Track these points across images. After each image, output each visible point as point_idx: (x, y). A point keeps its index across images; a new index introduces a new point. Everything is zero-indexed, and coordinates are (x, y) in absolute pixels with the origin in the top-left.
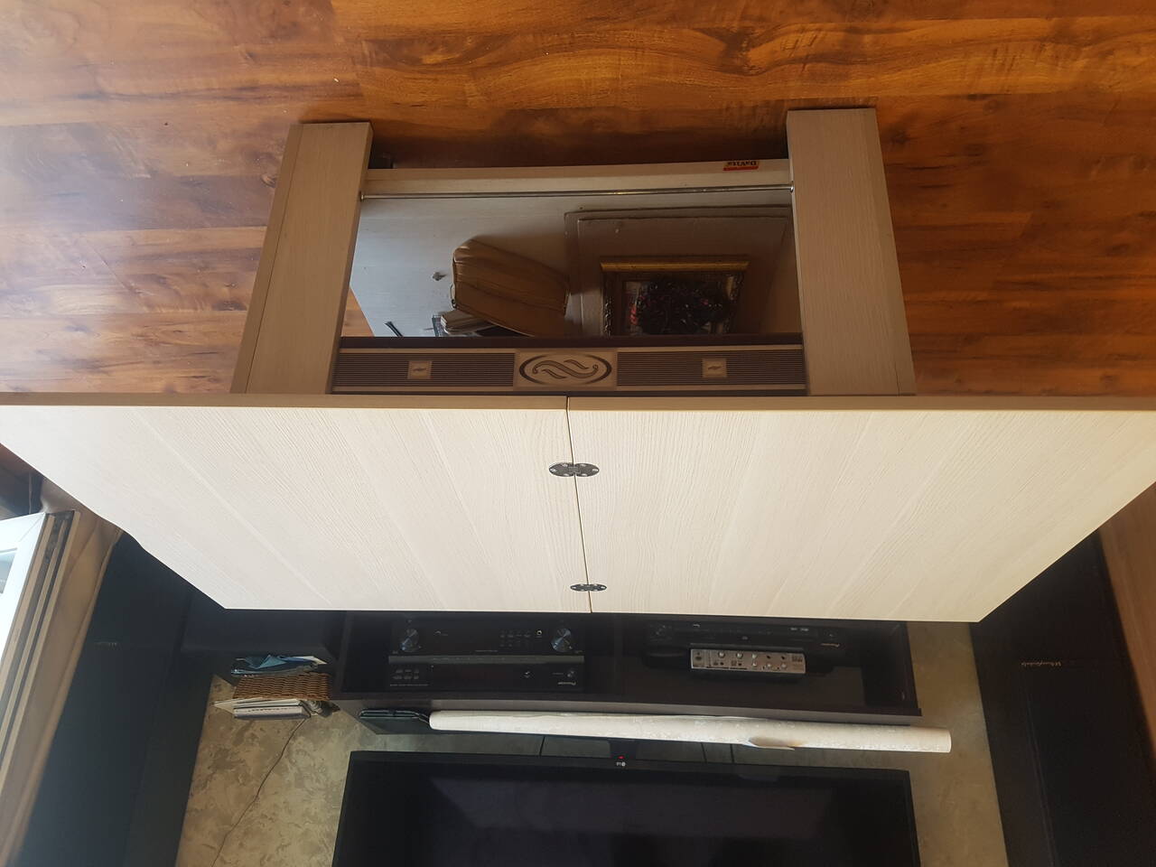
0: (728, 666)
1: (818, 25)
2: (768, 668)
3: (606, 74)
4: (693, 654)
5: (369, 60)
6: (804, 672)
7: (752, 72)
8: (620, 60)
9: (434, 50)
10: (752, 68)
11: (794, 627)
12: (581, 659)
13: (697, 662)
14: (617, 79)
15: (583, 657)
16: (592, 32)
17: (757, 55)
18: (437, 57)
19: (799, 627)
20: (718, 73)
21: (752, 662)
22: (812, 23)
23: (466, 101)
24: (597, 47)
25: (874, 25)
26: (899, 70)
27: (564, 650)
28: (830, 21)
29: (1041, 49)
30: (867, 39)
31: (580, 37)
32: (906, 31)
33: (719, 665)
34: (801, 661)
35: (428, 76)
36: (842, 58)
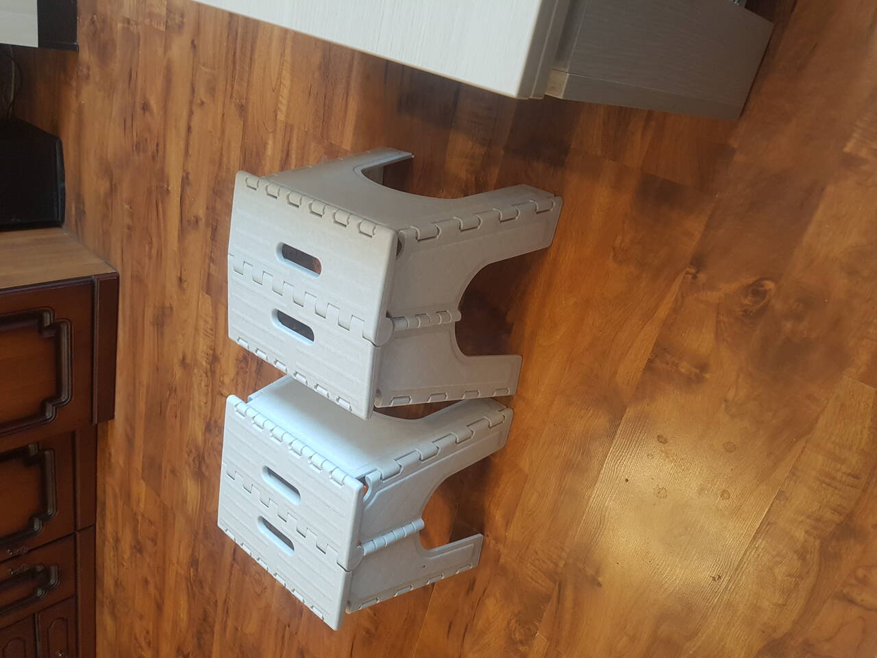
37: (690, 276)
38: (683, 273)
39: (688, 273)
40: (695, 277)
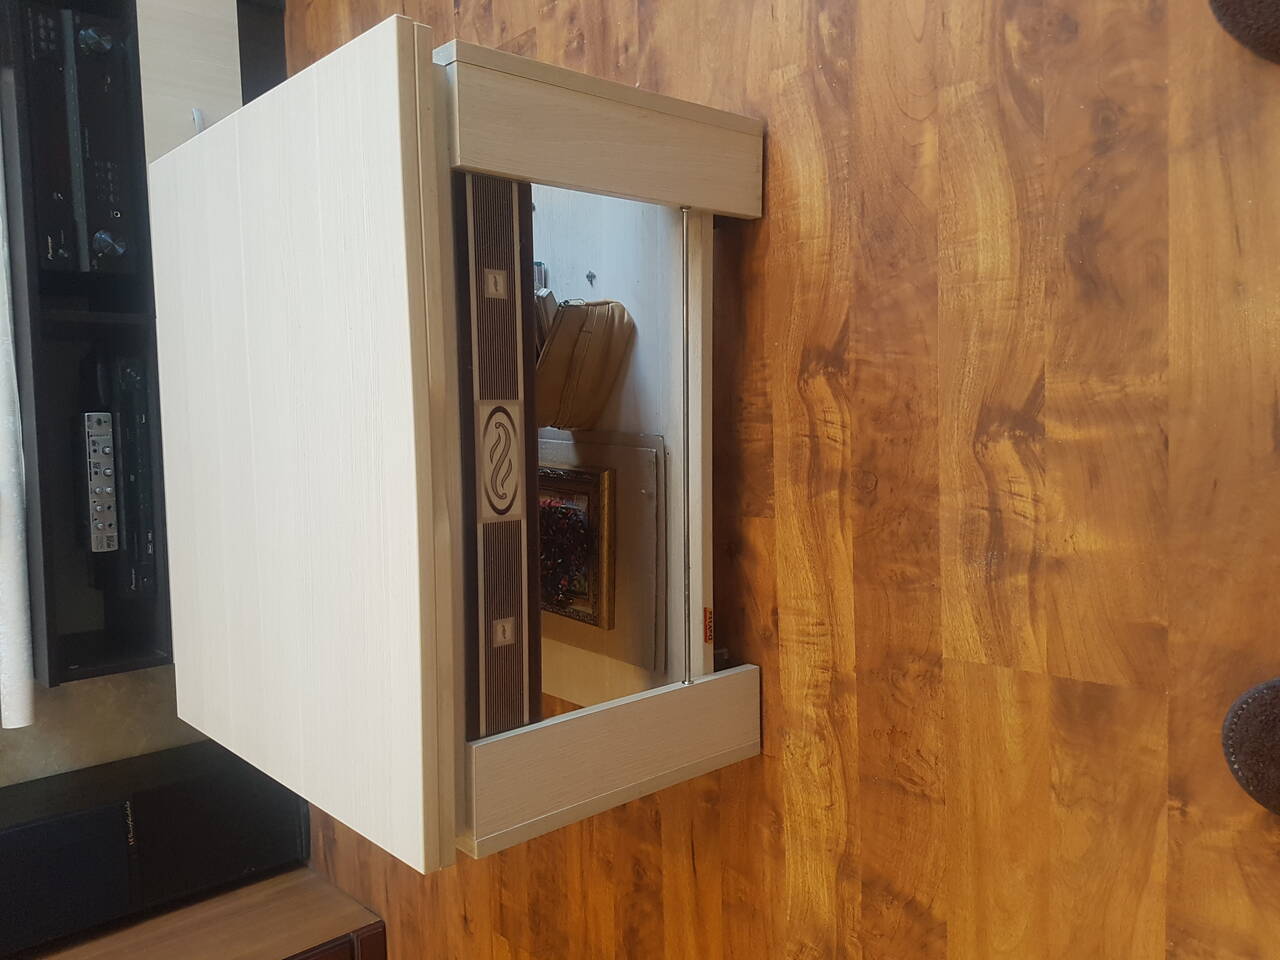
0: (93, 459)
1: (849, 441)
2: (95, 506)
4: (105, 416)
6: (94, 550)
10: (806, 382)
11: (153, 537)
12: (86, 267)
13: (95, 420)
15: (88, 270)
16: (849, 202)
17: (820, 385)
19: (153, 542)
20: (802, 348)
21: (100, 488)
22: (851, 434)
25: (848, 498)
26: (802, 533)
27: (96, 246)
28: (853, 452)
29: (825, 669)
30: (834, 494)
32: (842, 531)
33: (92, 448)
34: (109, 546)
36: (815, 474)
37: (1177, 813)
38: (1165, 810)
39: (1171, 808)
40: (1184, 813)
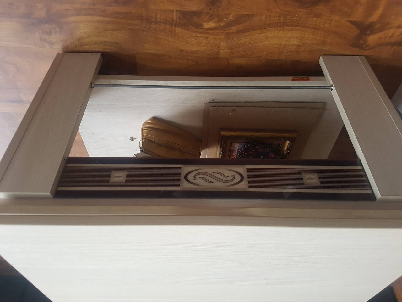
3: (296, 42)
5: (174, 23)
7: (367, 48)
8: (305, 34)
9: (211, 20)
14: (300, 46)
18: (211, 25)
23: (219, 52)
24: (296, 26)
31: (289, 19)
35: (203, 35)
